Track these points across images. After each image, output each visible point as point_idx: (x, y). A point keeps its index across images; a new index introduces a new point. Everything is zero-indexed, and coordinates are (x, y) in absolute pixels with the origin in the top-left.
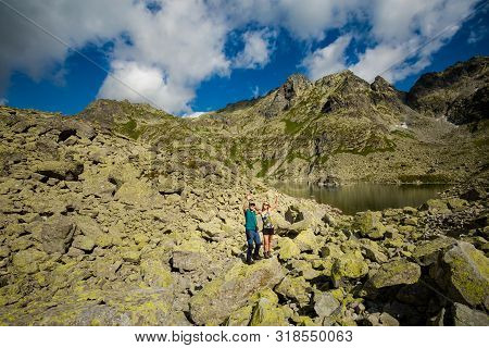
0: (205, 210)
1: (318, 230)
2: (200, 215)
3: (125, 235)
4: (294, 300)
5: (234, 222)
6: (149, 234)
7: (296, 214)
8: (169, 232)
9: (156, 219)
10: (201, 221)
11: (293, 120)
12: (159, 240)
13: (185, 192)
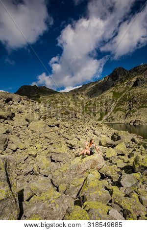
0: (70, 134)
1: (128, 145)
2: (67, 136)
3: (32, 144)
4: (110, 177)
5: (85, 140)
6: (42, 144)
7: (116, 137)
8: (52, 144)
9: (46, 138)
10: (68, 139)
11: (117, 91)
12: (46, 147)
13: (60, 126)
